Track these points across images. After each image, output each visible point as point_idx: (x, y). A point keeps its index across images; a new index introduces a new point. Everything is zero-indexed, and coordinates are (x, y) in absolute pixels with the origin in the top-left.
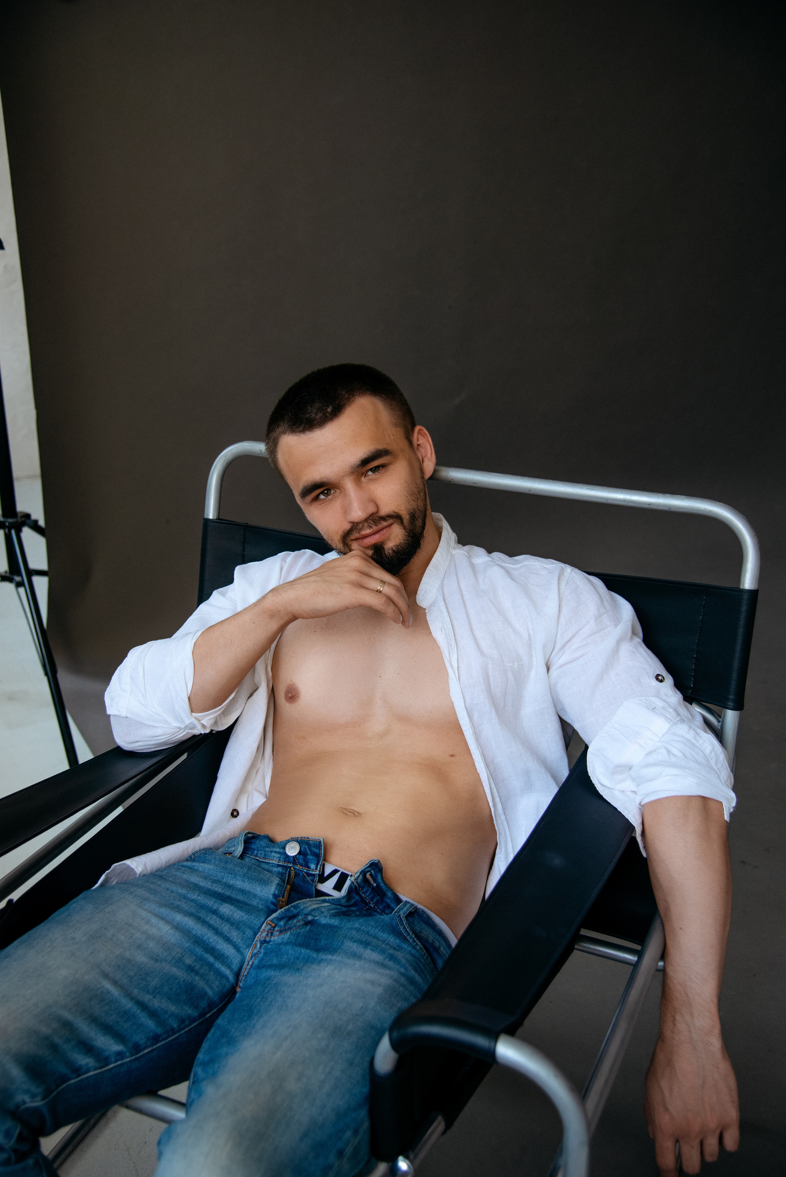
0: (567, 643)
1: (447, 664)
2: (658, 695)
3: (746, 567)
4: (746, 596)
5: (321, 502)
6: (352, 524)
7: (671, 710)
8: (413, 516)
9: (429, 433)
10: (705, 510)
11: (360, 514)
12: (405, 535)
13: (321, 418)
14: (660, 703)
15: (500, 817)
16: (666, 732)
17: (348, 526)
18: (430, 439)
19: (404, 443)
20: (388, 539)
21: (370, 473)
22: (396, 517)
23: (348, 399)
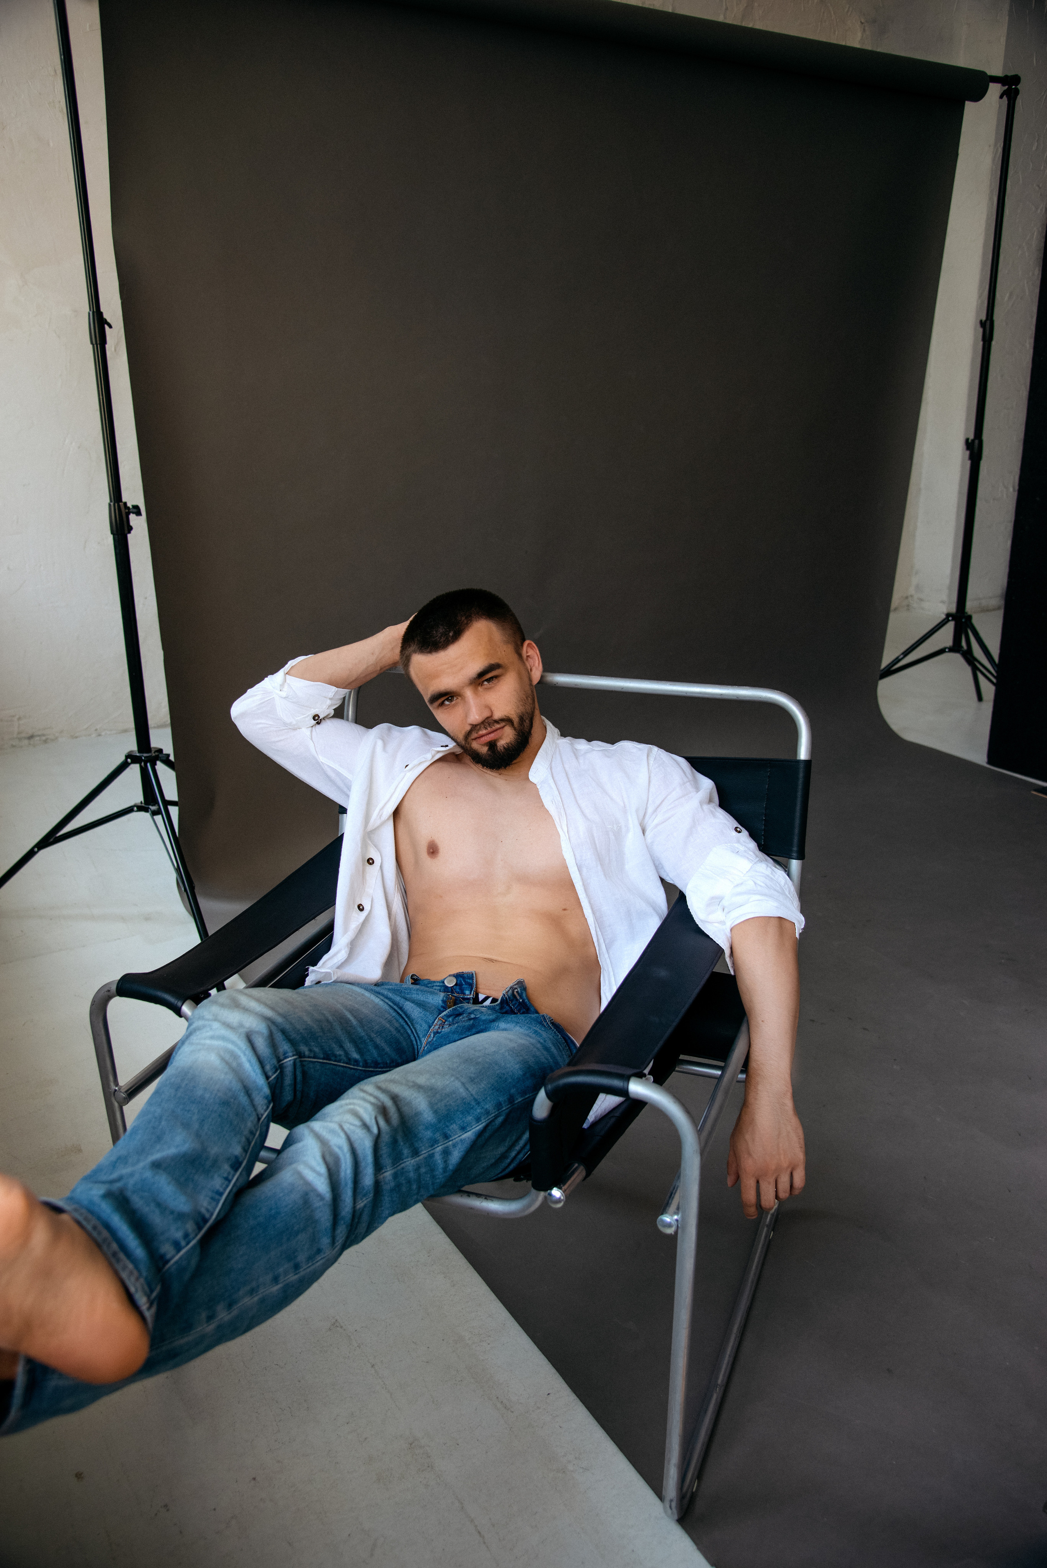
0: (658, 807)
1: (559, 829)
2: (738, 842)
3: (801, 742)
4: (802, 766)
5: (447, 707)
6: (471, 726)
7: (751, 853)
8: (521, 719)
9: (537, 646)
10: (765, 698)
11: (477, 717)
12: (515, 734)
13: (444, 641)
14: (742, 848)
15: (604, 956)
16: (749, 870)
17: (468, 728)
18: (538, 652)
19: (515, 657)
20: (501, 738)
21: (486, 683)
22: (508, 721)
23: (467, 624)
